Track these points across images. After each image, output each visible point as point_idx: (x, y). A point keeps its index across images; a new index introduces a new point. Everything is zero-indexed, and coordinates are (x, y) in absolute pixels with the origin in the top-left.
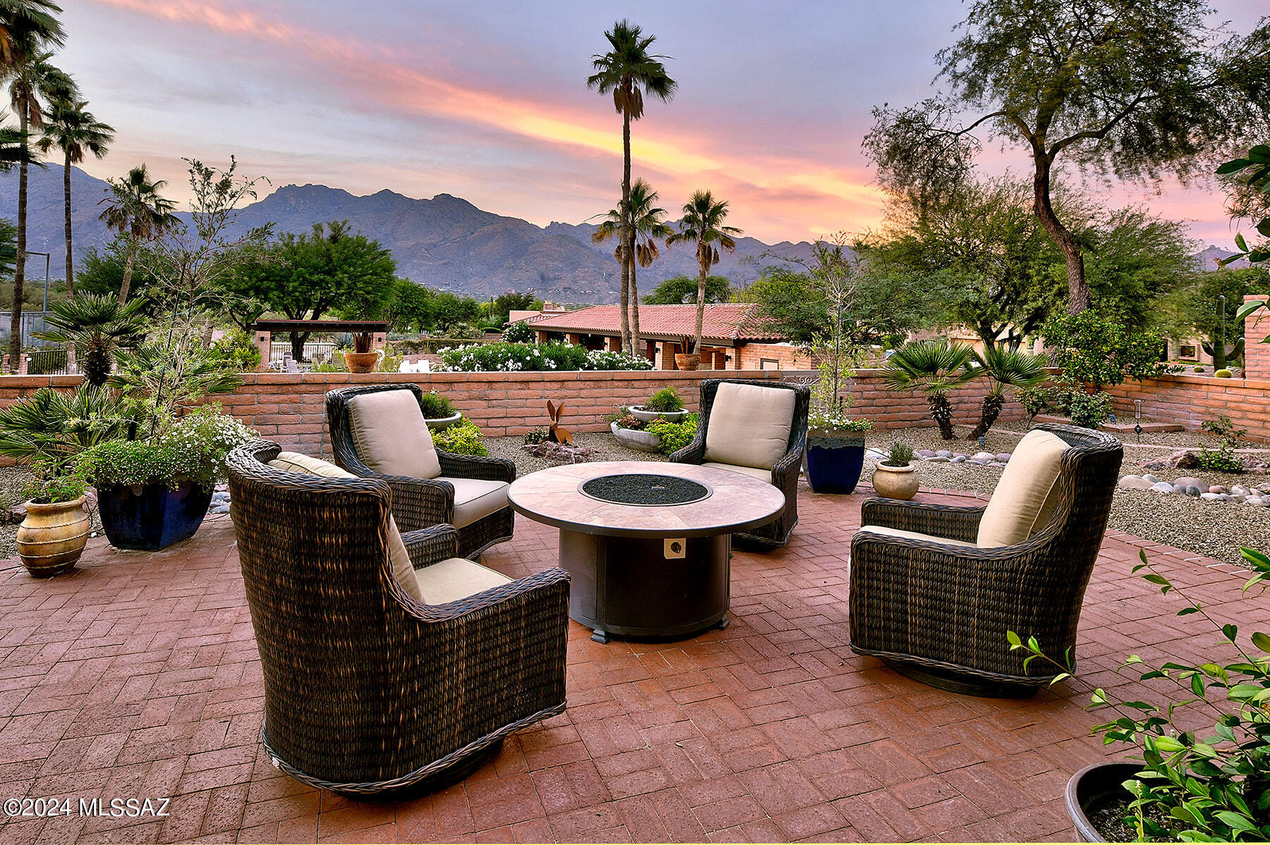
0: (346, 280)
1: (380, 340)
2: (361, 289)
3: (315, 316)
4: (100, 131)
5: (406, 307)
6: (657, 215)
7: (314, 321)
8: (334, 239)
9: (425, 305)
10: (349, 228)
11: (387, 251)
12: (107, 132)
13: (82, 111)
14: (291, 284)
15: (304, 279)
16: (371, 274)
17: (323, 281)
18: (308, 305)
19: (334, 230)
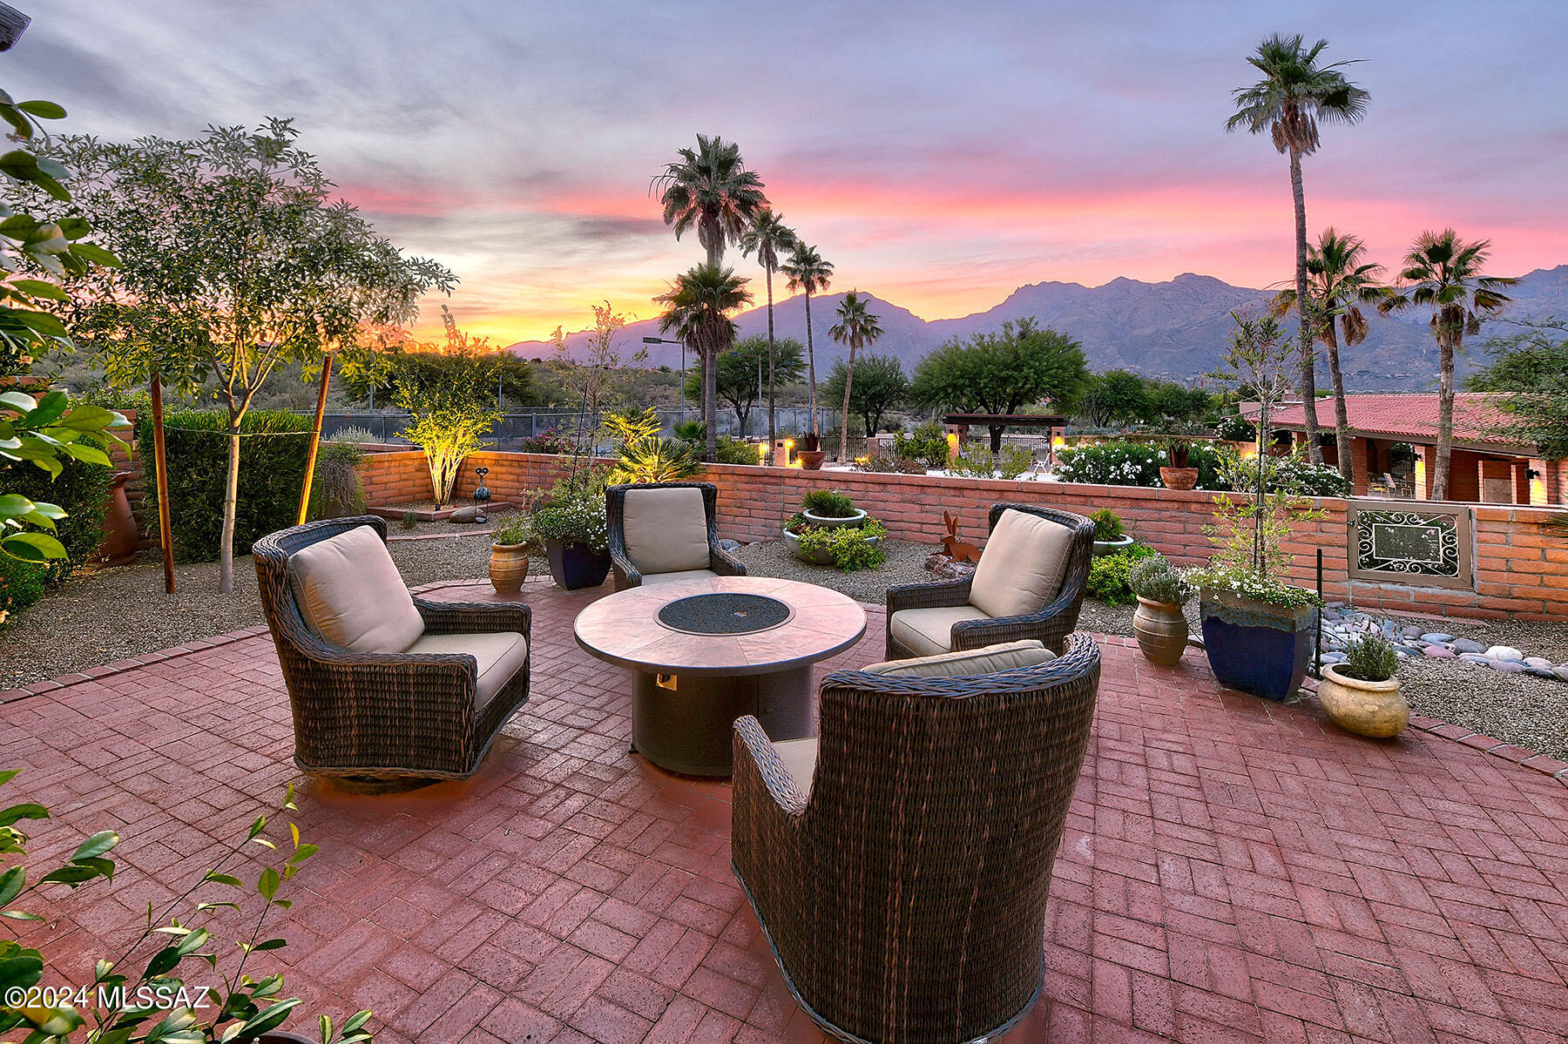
0: (1032, 375)
1: (1058, 434)
2: (1047, 383)
3: (1010, 412)
4: (825, 267)
5: (1120, 400)
6: (1370, 273)
7: (1010, 416)
8: (1023, 336)
9: (1141, 397)
10: (1037, 324)
11: (1076, 343)
12: (829, 268)
13: (814, 253)
14: (982, 381)
15: (994, 375)
16: (1057, 368)
17: (1011, 376)
18: (1002, 402)
19: (1022, 326)
